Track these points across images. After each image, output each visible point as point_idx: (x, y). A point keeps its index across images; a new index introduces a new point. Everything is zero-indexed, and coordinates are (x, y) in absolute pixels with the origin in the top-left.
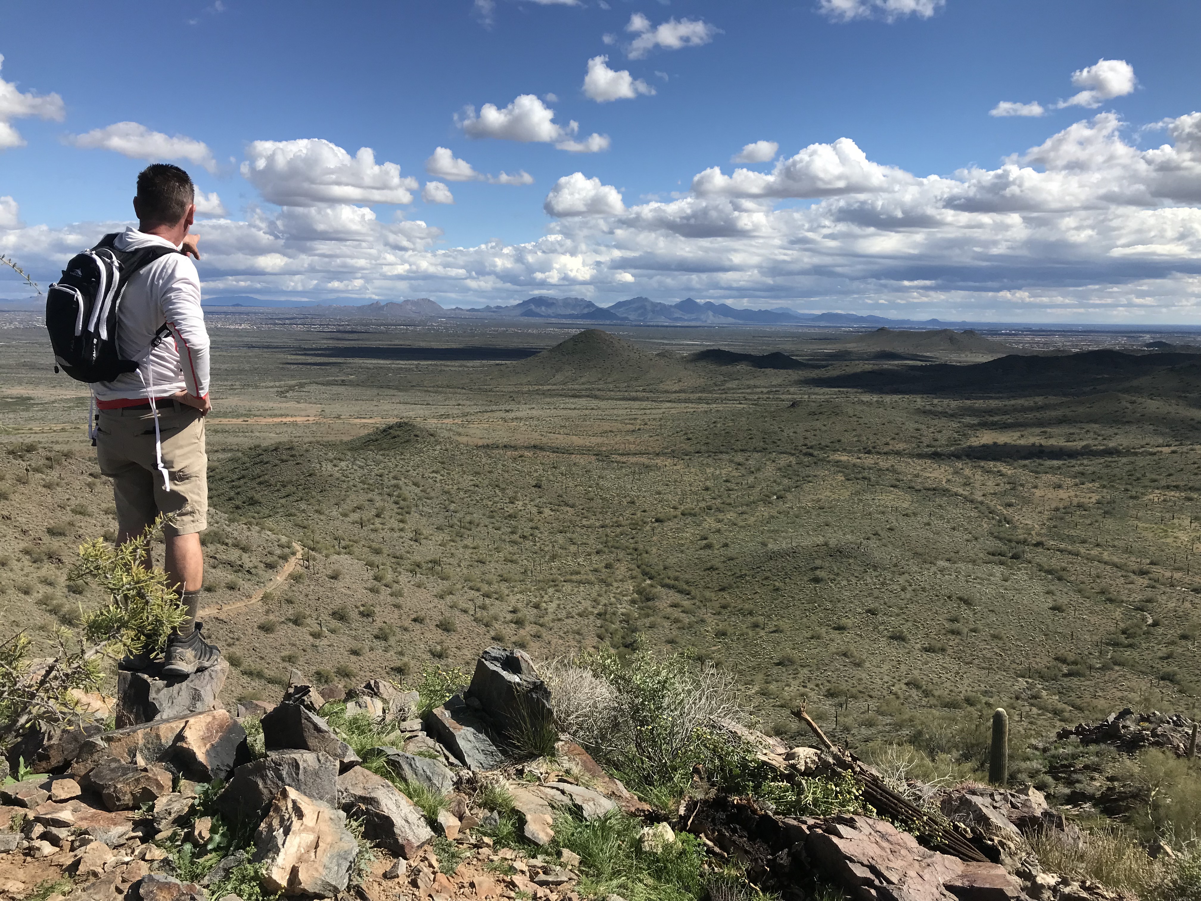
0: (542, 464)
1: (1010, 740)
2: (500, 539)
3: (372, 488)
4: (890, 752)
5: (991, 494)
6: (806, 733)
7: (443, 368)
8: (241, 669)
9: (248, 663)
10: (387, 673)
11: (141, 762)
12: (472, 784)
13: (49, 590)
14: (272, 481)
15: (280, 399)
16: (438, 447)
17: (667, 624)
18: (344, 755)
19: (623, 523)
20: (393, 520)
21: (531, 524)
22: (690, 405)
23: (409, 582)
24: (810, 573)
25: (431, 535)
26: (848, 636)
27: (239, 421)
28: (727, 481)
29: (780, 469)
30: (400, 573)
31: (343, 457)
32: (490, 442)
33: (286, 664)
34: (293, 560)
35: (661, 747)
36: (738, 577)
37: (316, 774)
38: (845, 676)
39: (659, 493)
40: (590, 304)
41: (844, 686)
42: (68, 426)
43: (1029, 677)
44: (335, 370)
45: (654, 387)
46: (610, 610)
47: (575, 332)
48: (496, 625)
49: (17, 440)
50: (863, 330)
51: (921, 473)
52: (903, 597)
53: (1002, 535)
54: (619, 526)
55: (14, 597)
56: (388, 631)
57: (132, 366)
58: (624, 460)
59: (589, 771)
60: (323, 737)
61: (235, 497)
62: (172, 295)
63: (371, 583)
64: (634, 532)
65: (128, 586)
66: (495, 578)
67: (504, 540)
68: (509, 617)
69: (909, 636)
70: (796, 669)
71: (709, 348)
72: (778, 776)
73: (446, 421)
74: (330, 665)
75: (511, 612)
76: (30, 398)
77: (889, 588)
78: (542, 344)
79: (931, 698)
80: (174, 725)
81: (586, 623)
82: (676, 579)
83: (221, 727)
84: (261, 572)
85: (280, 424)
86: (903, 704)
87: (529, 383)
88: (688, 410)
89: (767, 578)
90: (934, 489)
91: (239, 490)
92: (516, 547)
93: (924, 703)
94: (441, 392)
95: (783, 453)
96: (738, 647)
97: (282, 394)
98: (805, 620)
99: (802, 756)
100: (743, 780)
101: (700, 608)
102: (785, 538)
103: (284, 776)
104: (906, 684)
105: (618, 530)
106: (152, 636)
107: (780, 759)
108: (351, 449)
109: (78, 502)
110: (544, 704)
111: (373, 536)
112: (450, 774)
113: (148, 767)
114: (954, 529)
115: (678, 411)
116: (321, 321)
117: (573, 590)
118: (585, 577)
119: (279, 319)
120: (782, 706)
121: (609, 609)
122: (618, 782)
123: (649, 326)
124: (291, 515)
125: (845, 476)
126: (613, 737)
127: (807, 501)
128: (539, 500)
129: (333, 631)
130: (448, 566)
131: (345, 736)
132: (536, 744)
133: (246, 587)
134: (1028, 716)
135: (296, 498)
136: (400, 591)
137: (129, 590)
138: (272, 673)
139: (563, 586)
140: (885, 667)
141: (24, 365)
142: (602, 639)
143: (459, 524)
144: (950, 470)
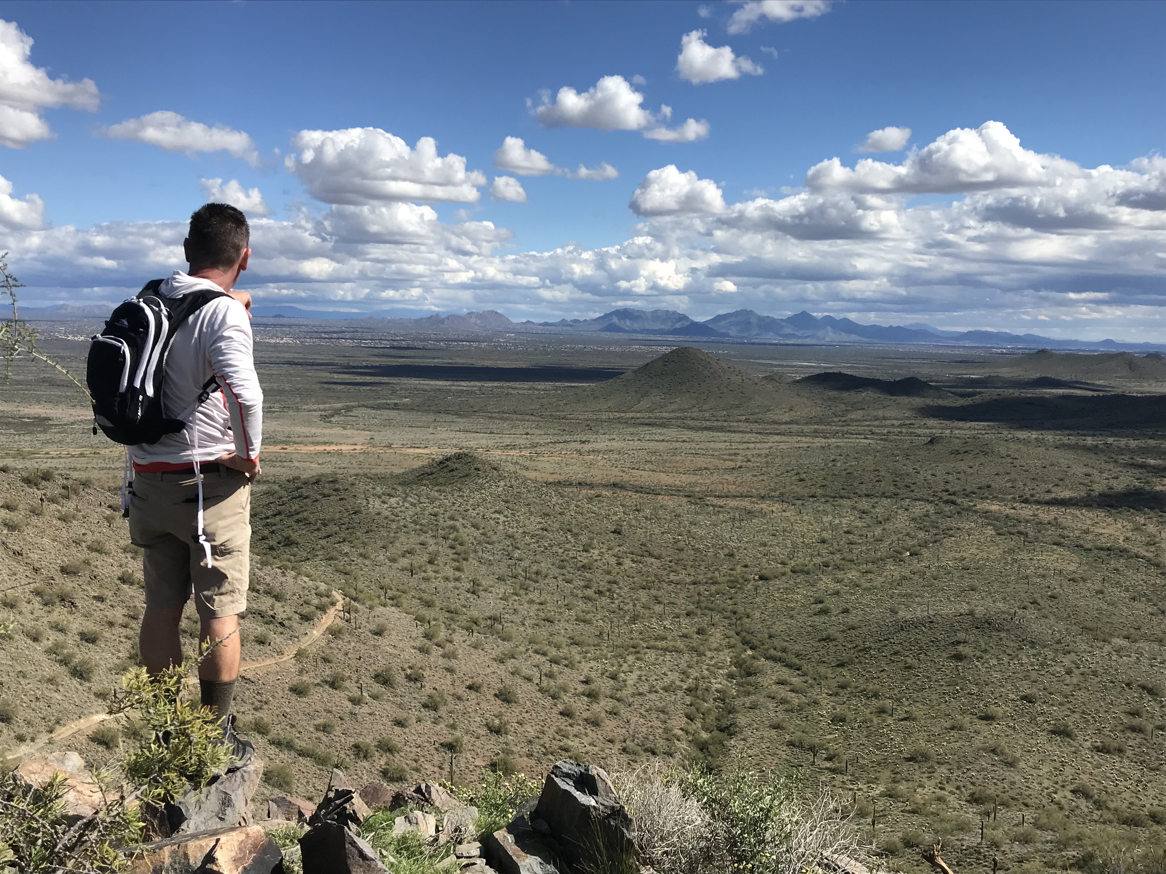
0: (623, 506)
2: (572, 593)
3: (425, 529)
8: (269, 737)
9: (277, 731)
10: (437, 749)
13: (61, 637)
14: (312, 518)
15: (324, 425)
16: (502, 483)
17: (771, 705)
19: (720, 579)
20: (448, 567)
21: (608, 577)
22: (804, 439)
23: (464, 641)
24: (950, 648)
25: (491, 586)
26: (996, 728)
28: (848, 532)
29: (914, 519)
30: (454, 631)
31: (393, 492)
32: (562, 478)
33: (320, 734)
34: (332, 612)
36: (860, 651)
38: (993, 778)
39: (764, 545)
40: (683, 318)
41: (992, 791)
42: (87, 451)
44: (387, 391)
45: (760, 416)
46: (702, 685)
47: (665, 350)
48: (565, 698)
49: (31, 465)
50: (1020, 351)
51: (1092, 529)
52: (1068, 682)
54: (715, 583)
55: (21, 644)
56: (438, 699)
58: (722, 504)
60: (371, 867)
61: (269, 536)
62: (222, 344)
63: (421, 641)
64: (733, 591)
66: (565, 641)
67: (577, 596)
68: (581, 688)
69: (1076, 731)
70: (932, 767)
71: (828, 371)
73: (512, 452)
74: (371, 737)
75: (583, 682)
76: (48, 419)
77: (1051, 669)
78: (625, 364)
79: (1105, 811)
80: (202, 842)
81: (673, 699)
82: (784, 650)
83: (255, 846)
84: (295, 625)
85: (318, 454)
86: (1068, 817)
87: (609, 410)
88: (801, 445)
89: (896, 653)
90: (1109, 549)
91: (274, 528)
92: (590, 604)
93: (1095, 817)
94: (506, 419)
95: (919, 500)
96: (858, 737)
97: (325, 418)
98: (943, 706)
101: (812, 686)
102: (920, 604)
104: (1072, 791)
105: (713, 588)
108: (404, 484)
109: (94, 538)
110: (623, 833)
111: (423, 586)
114: (1134, 599)
115: (788, 445)
116: (372, 335)
117: (657, 659)
118: (672, 643)
119: (325, 333)
120: (913, 812)
121: (701, 683)
123: (753, 344)
124: (331, 559)
125: (996, 530)
127: (948, 560)
128: (618, 548)
129: (375, 697)
130: (509, 624)
133: (277, 641)
135: (338, 539)
136: (453, 653)
138: (303, 744)
139: (646, 653)
140: (1045, 769)
141: (44, 380)
142: (692, 720)
143: (523, 574)
144: (1130, 526)
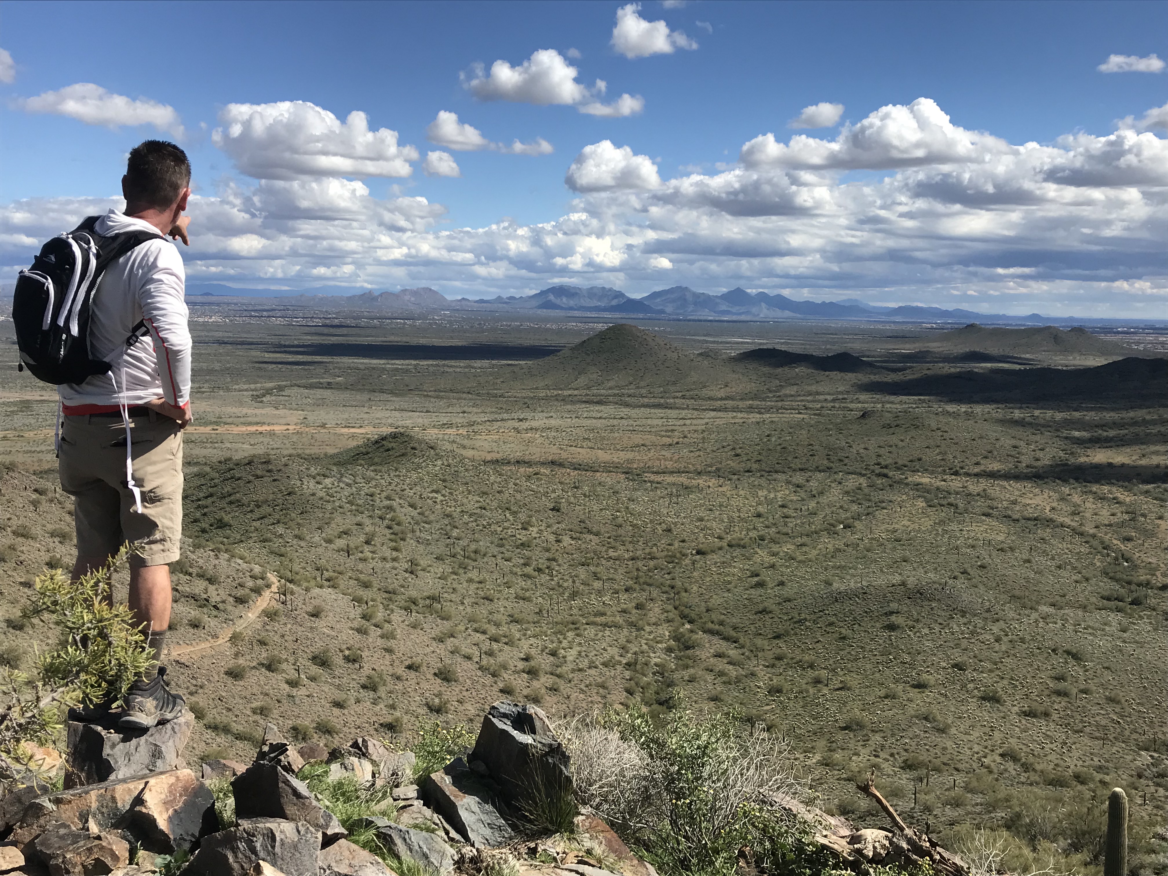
0: (561, 483)
1: (1130, 828)
2: (511, 572)
3: (361, 509)
4: (977, 837)
5: (1106, 525)
6: (877, 812)
7: (447, 369)
8: (205, 721)
9: (213, 715)
10: (376, 730)
11: (94, 828)
12: (476, 863)
14: (245, 500)
15: (255, 405)
16: (439, 462)
17: (710, 678)
18: (327, 826)
19: (658, 555)
20: (385, 547)
21: (547, 554)
22: (740, 415)
23: (403, 622)
24: (883, 618)
25: (430, 566)
26: (929, 695)
27: (208, 429)
28: (783, 506)
29: (847, 493)
30: (392, 611)
31: (327, 473)
32: (499, 456)
33: (257, 717)
34: (267, 594)
35: (700, 825)
36: (795, 623)
37: (295, 847)
38: (925, 745)
39: (701, 520)
40: (619, 295)
41: (925, 757)
42: (10, 434)
43: (1155, 751)
44: (320, 370)
45: (696, 392)
46: (641, 659)
47: (601, 327)
48: (505, 675)
50: (949, 326)
51: (1019, 499)
52: (997, 649)
53: (1119, 575)
54: (653, 558)
56: (377, 680)
57: (104, 368)
58: (660, 480)
59: (615, 851)
60: (304, 804)
61: (201, 518)
62: (152, 287)
63: (359, 622)
64: (670, 566)
65: (89, 625)
66: (504, 619)
67: (516, 573)
68: (521, 665)
69: (1004, 697)
70: (866, 735)
71: (761, 347)
72: (841, 863)
73: (449, 431)
74: (309, 720)
75: (522, 659)
77: (981, 637)
78: (562, 341)
79: (1032, 773)
80: (131, 786)
81: (612, 674)
82: (721, 623)
83: (185, 789)
84: (230, 608)
85: (251, 434)
86: (997, 780)
87: (546, 387)
88: (737, 421)
89: (831, 624)
90: (1036, 519)
91: (206, 510)
92: (529, 582)
93: (1023, 779)
94: (442, 398)
95: (852, 473)
96: (795, 707)
97: (257, 398)
98: (877, 675)
99: (869, 839)
100: (799, 867)
101: (749, 659)
102: (853, 576)
103: (258, 848)
104: (1001, 755)
105: (652, 563)
106: (113, 683)
107: (844, 842)
108: (338, 464)
109: (20, 523)
110: (561, 770)
111: (361, 566)
112: (451, 851)
113: (103, 834)
114: (1059, 567)
115: (723, 421)
116: (304, 314)
117: (596, 635)
118: (611, 619)
119: (255, 311)
120: (849, 780)
121: (640, 658)
122: (648, 866)
123: (689, 320)
124: (265, 541)
125: (927, 502)
126: (643, 811)
127: (880, 532)
128: (558, 525)
129: (313, 679)
130: (448, 604)
131: (328, 803)
132: (552, 818)
133: (212, 624)
134: (1153, 798)
135: (272, 521)
136: (392, 633)
137: (89, 629)
138: (241, 728)
139: (585, 629)
140: (976, 734)
142: (631, 695)
143: (462, 553)
144: (1055, 496)
